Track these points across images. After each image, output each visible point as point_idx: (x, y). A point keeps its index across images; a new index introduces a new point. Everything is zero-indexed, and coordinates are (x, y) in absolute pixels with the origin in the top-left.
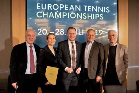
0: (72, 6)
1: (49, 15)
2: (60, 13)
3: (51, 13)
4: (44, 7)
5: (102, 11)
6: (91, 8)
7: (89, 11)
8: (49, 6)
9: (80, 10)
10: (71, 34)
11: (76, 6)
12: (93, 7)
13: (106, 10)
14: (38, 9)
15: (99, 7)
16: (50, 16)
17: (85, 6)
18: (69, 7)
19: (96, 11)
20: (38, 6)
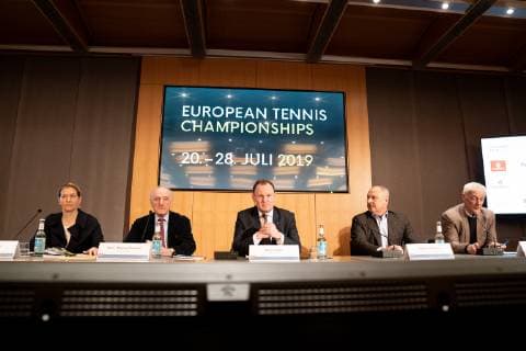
0: (249, 109)
1: (204, 128)
2: (227, 124)
3: (210, 123)
4: (196, 112)
5: (311, 118)
6: (289, 112)
7: (283, 118)
8: (206, 110)
9: (265, 116)
10: (262, 196)
11: (258, 110)
12: (292, 111)
13: (319, 116)
14: (184, 115)
15: (304, 112)
16: (206, 129)
17: (276, 110)
18: (244, 111)
19: (299, 118)
20: (184, 111)
